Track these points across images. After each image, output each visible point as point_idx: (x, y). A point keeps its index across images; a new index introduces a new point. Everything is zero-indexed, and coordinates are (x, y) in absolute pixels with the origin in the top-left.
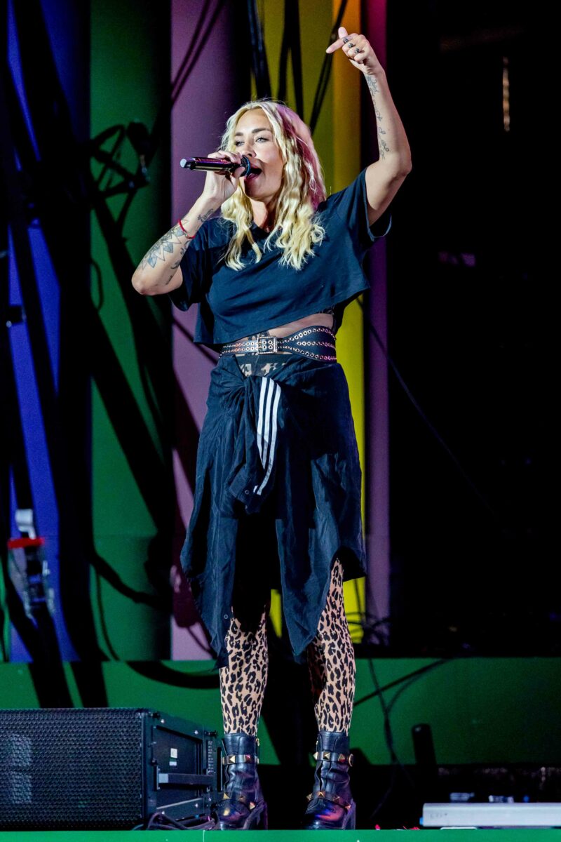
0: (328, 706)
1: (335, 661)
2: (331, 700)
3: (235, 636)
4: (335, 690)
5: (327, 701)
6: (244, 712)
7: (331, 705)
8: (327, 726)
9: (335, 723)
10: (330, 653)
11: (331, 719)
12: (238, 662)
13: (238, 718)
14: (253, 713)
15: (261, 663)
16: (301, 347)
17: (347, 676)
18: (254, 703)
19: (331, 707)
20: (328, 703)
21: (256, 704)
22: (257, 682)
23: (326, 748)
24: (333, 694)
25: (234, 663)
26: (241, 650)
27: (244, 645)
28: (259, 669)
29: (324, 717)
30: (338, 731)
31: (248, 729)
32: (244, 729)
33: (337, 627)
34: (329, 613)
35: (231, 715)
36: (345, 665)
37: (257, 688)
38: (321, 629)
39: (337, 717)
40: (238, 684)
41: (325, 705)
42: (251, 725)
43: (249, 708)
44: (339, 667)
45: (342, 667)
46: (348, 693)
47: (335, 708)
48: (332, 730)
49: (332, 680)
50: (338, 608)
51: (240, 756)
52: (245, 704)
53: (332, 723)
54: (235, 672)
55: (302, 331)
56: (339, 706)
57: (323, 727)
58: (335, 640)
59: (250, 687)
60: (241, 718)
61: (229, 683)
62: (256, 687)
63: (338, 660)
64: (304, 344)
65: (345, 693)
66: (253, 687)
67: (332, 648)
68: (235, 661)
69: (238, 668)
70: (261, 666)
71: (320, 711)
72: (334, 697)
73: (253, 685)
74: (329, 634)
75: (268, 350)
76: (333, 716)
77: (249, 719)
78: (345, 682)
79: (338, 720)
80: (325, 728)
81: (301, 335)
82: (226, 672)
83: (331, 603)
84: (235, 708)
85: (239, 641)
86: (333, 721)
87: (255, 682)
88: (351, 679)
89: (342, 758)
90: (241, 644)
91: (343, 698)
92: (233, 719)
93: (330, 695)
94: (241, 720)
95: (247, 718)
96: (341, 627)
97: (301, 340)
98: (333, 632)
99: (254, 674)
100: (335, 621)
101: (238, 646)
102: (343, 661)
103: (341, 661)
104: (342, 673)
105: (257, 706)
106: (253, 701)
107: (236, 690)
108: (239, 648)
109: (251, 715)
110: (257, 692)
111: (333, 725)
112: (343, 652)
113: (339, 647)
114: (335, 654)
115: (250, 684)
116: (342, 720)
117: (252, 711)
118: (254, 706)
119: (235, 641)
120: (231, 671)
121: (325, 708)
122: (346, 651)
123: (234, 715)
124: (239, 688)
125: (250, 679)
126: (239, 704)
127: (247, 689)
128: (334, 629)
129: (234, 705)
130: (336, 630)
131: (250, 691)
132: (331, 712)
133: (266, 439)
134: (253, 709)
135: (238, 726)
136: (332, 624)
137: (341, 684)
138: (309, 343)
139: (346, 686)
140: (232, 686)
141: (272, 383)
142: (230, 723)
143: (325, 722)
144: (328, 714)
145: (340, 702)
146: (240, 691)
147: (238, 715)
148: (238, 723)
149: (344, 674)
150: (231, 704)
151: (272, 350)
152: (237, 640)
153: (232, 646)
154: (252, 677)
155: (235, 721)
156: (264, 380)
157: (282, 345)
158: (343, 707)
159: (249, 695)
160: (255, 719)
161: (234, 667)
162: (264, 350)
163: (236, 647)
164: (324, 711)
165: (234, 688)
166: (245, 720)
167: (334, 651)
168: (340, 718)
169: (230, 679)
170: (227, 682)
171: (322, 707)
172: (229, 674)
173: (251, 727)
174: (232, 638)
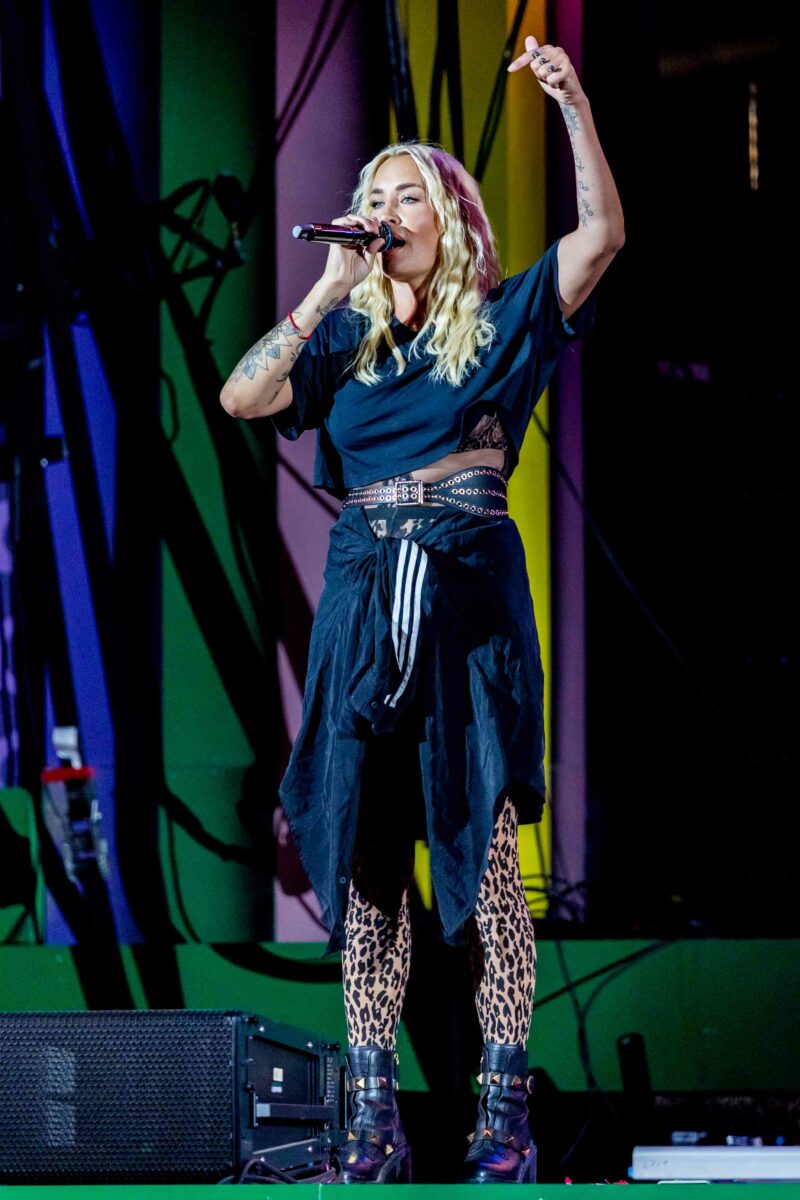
0: (496, 1008)
1: (506, 944)
2: (501, 999)
3: (364, 908)
4: (507, 985)
5: (495, 1000)
6: (377, 1016)
7: (501, 1006)
8: (496, 1036)
9: (506, 1032)
10: (500, 932)
11: (501, 1025)
12: (368, 945)
13: (368, 1025)
14: (389, 1017)
15: (401, 946)
16: (458, 497)
17: (524, 965)
18: (391, 1002)
19: (501, 1009)
20: (498, 1003)
21: (394, 1005)
22: (395, 973)
23: (494, 1067)
24: (503, 990)
25: (362, 946)
26: (372, 927)
27: (376, 921)
28: (398, 954)
29: (491, 1023)
30: (511, 1043)
31: (382, 1040)
32: (377, 1041)
33: (510, 895)
34: (498, 876)
35: (358, 1020)
36: (521, 949)
37: (395, 982)
38: (486, 898)
39: (509, 1023)
40: (368, 976)
41: (492, 1006)
42: (387, 1034)
43: (384, 1011)
44: (511, 953)
45: (516, 952)
46: (525, 989)
47: (507, 1010)
48: (502, 1041)
49: (503, 970)
50: (510, 869)
51: (372, 1079)
52: (378, 1005)
53: (502, 1032)
54: (364, 960)
55: (459, 473)
56: (512, 1008)
57: (489, 1038)
58: (506, 914)
59: (385, 980)
60: (373, 1024)
61: (356, 975)
62: (393, 980)
63: (511, 943)
64: (461, 491)
65: (521, 990)
66: (390, 980)
67: (502, 925)
68: (363, 943)
69: (368, 953)
70: (401, 951)
71: (485, 1015)
72: (505, 995)
73: (389, 978)
74: (497, 905)
75: (410, 500)
76: (504, 1021)
77: (384, 1026)
78: (520, 973)
79: (512, 1028)
80: (493, 1038)
81: (457, 480)
82: (351, 960)
83: (501, 861)
84: (365, 1011)
85: (370, 915)
86: (503, 1029)
87: (392, 974)
88: (529, 969)
89: (517, 1081)
90: (373, 919)
91: (518, 995)
92: (361, 1025)
93: (500, 992)
94: (373, 1027)
95: (381, 1024)
96: (515, 895)
97: (458, 486)
98: (504, 903)
99: (391, 962)
100: (506, 887)
101: (367, 922)
102: (518, 944)
103: (515, 943)
104: (516, 961)
105: (395, 1007)
106: (389, 1000)
107: (365, 984)
108: (369, 926)
109: (386, 1021)
110: (396, 988)
111: (503, 1035)
112: (518, 931)
113: (512, 924)
114: (507, 934)
115: (385, 976)
116: (517, 1027)
117: (388, 1015)
118: (391, 1008)
119: (363, 914)
120: (359, 957)
121: (492, 1011)
122: (522, 929)
123: (363, 1021)
124: (370, 981)
125: (385, 969)
126: (370, 1005)
127: (381, 982)
128: (504, 899)
129: (363, 1006)
130: (507, 898)
131: (386, 986)
132: (501, 1016)
133: (405, 628)
134: (389, 1011)
135: (368, 1036)
136: (502, 891)
137: (515, 976)
138: (469, 492)
139: (522, 979)
140: (360, 979)
141: (415, 548)
142: (358, 1032)
143: (493, 1031)
144: (497, 1019)
145: (513, 1001)
146: (372, 985)
147: (368, 1020)
148: (368, 1032)
149: (520, 963)
150: (358, 1004)
151: (416, 501)
152: (367, 914)
153: (359, 922)
154: (387, 966)
155: (364, 1029)
156: (404, 544)
157: (430, 494)
158: (518, 1009)
159: (384, 992)
160: (392, 1027)
161: (363, 953)
162: (405, 499)
163: (365, 923)
164: (492, 1015)
165: (362, 982)
166: (378, 1027)
167: (505, 929)
168: (514, 1025)
169: (357, 969)
170: (352, 974)
171: (488, 1010)
172: (356, 962)
173: (387, 1037)
174: (359, 911)
